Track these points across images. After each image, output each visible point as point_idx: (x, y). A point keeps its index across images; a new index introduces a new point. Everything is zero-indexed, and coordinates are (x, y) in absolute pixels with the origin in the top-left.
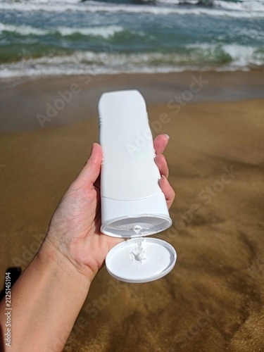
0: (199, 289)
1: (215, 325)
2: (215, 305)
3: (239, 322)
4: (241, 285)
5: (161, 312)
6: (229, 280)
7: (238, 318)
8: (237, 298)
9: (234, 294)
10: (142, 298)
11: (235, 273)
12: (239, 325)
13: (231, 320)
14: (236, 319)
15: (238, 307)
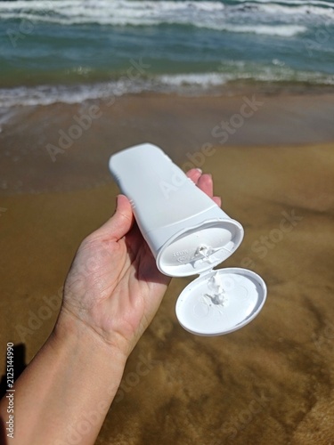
0: (252, 370)
1: (273, 415)
2: (274, 389)
3: (304, 410)
4: (306, 363)
5: (205, 398)
6: (291, 357)
7: (303, 404)
8: (300, 379)
9: (296, 375)
10: (181, 382)
11: (298, 348)
12: (304, 414)
13: (294, 408)
14: (300, 406)
15: (302, 391)
